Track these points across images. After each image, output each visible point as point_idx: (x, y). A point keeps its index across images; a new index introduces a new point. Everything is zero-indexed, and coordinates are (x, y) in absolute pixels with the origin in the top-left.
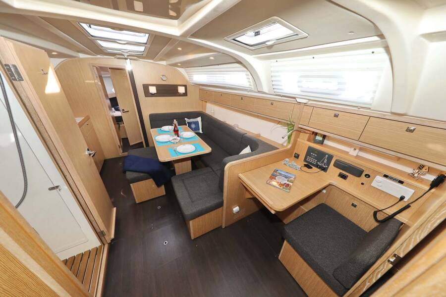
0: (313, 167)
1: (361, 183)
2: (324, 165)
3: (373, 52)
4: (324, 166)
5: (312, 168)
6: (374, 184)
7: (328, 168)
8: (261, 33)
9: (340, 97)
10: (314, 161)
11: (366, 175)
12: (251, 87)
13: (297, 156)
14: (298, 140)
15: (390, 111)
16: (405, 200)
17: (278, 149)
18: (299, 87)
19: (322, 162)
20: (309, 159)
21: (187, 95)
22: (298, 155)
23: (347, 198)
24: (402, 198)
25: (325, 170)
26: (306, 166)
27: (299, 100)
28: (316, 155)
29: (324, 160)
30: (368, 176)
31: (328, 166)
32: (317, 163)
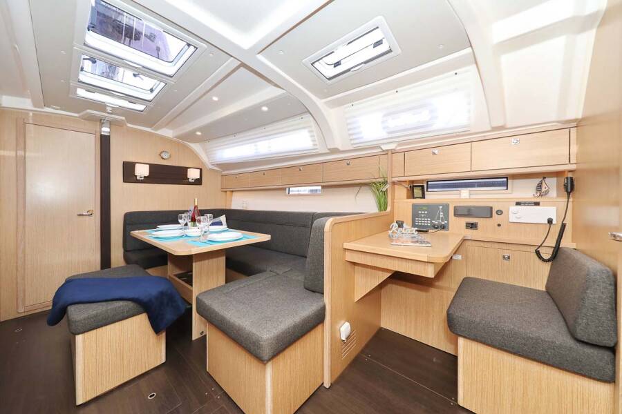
0: (429, 230)
1: (496, 226)
2: (443, 221)
3: (456, 74)
4: (443, 223)
6: (513, 219)
7: (448, 223)
8: (342, 63)
9: (435, 127)
10: (427, 222)
11: (497, 212)
12: (316, 147)
13: (400, 225)
14: (395, 201)
15: (489, 129)
16: (554, 222)
18: (384, 128)
19: (439, 218)
20: (419, 221)
21: (201, 184)
22: (402, 222)
24: (550, 221)
25: (444, 227)
27: (385, 147)
28: (426, 212)
29: (439, 214)
30: (500, 212)
31: (448, 221)
32: (431, 223)
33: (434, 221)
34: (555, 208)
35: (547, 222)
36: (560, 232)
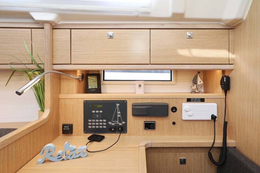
0: (105, 135)
1: (171, 123)
2: (120, 122)
4: (120, 124)
5: (103, 138)
6: (185, 117)
7: (126, 124)
10: (102, 123)
11: (172, 110)
13: (68, 130)
14: (61, 96)
17: (15, 129)
19: (115, 119)
20: (93, 124)
22: (71, 126)
23: (171, 155)
25: (122, 130)
26: (92, 139)
27: (38, 16)
28: (101, 112)
29: (116, 113)
30: (174, 109)
31: (126, 121)
32: (107, 125)
33: (110, 123)
34: (215, 105)
35: (210, 118)
36: (224, 129)
